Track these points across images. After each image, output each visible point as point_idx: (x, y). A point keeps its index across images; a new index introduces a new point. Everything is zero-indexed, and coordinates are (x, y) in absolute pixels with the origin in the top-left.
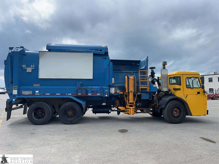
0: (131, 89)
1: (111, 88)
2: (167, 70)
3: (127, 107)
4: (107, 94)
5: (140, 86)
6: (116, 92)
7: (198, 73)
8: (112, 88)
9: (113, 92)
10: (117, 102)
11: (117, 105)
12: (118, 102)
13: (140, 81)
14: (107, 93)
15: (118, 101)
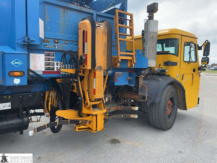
0: (101, 60)
1: (31, 55)
2: (157, 22)
3: (85, 111)
4: (17, 77)
5: (120, 53)
6: (49, 69)
7: (195, 35)
8: (37, 55)
9: (39, 69)
10: (49, 96)
11: (50, 103)
12: (51, 96)
13: (119, 39)
14: (18, 74)
15: (53, 94)
